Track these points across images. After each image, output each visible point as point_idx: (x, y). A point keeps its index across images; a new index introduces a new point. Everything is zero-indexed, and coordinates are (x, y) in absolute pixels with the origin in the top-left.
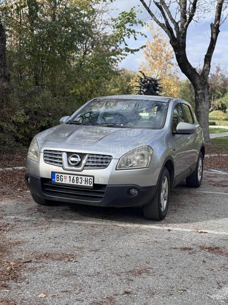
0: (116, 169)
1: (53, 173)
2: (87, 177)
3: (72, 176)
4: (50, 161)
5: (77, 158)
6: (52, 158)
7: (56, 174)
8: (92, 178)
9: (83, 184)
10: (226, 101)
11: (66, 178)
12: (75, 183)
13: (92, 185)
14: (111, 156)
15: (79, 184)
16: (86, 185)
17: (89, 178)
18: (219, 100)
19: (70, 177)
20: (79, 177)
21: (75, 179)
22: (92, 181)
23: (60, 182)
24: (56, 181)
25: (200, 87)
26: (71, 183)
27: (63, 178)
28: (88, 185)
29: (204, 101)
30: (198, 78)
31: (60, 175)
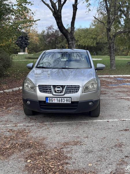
0: (83, 93)
1: (47, 98)
2: (67, 98)
3: (58, 99)
4: (43, 91)
5: (60, 88)
6: (44, 89)
7: (49, 98)
8: (70, 98)
9: (65, 102)
10: (64, 45)
11: (55, 100)
12: (60, 102)
13: (70, 102)
14: (79, 86)
15: (63, 102)
16: (67, 102)
17: (68, 99)
18: (60, 44)
19: (57, 99)
20: (63, 99)
21: (60, 100)
22: (70, 100)
23: (51, 102)
24: (49, 102)
25: (70, 40)
26: (58, 102)
27: (53, 100)
28: (68, 102)
29: (73, 47)
30: (69, 35)
31: (51, 98)
